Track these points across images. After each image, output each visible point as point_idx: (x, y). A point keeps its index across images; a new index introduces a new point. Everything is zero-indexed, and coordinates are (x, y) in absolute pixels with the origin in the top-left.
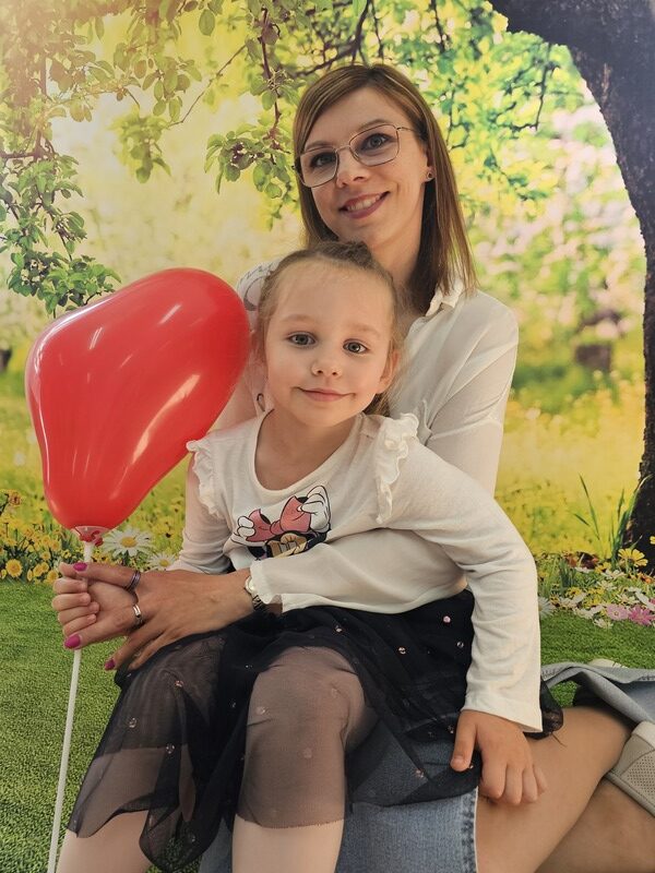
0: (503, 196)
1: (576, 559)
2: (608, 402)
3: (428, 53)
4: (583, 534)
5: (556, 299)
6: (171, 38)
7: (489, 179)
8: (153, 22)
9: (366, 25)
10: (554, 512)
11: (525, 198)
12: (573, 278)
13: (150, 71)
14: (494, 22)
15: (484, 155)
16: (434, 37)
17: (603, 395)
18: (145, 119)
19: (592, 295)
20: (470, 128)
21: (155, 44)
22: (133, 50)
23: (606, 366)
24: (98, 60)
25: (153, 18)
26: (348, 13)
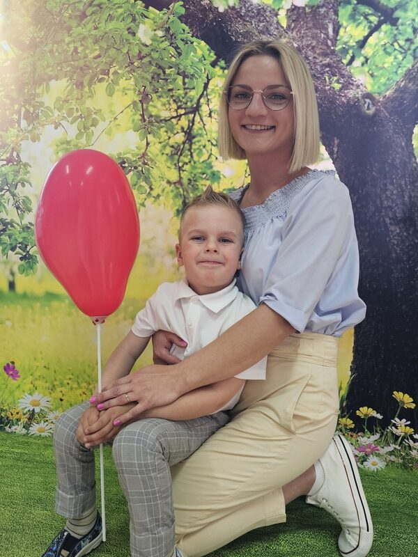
6: (89, 97)
8: (80, 87)
9: (202, 101)
13: (76, 114)
18: (70, 142)
21: (80, 99)
22: (67, 101)
24: (46, 105)
25: (80, 85)
26: (192, 93)
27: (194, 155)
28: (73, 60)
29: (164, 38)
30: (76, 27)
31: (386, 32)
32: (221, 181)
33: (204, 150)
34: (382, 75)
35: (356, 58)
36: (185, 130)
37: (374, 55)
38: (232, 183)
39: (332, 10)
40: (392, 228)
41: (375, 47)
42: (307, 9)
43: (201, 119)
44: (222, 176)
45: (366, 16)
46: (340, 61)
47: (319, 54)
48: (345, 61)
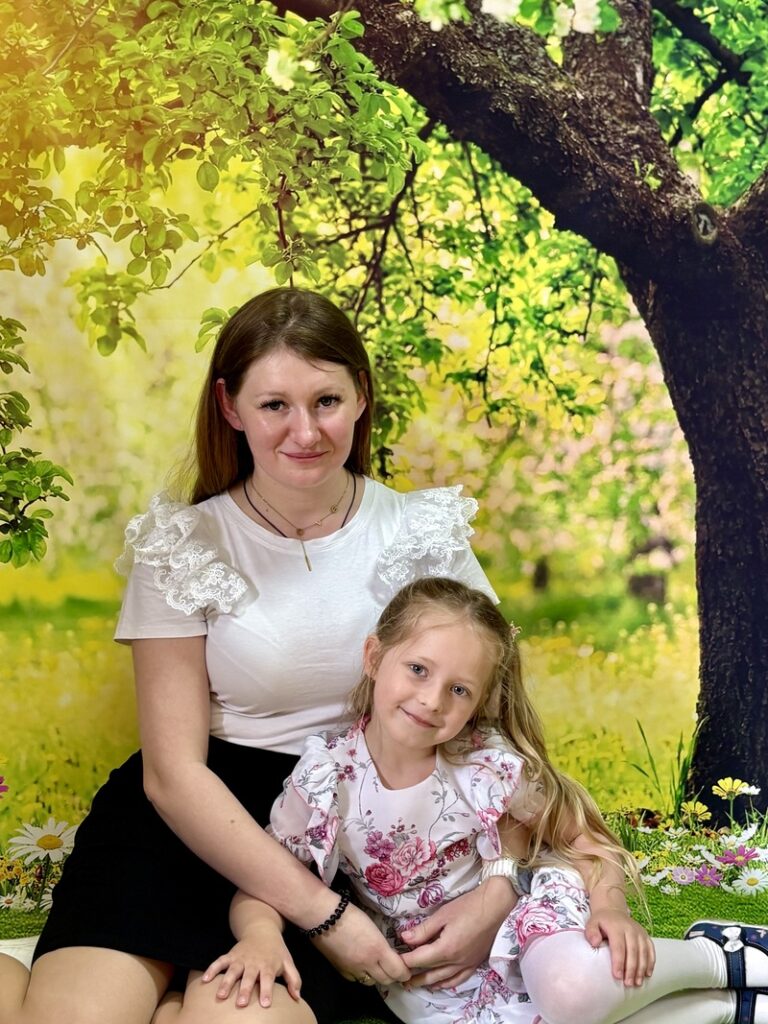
0: (551, 407)
1: (637, 817)
2: (663, 638)
3: (472, 241)
4: (642, 786)
5: (607, 524)
6: (157, 185)
7: (536, 384)
8: (135, 164)
9: (402, 205)
10: (611, 763)
11: (572, 412)
12: (624, 501)
13: (125, 220)
14: (541, 218)
15: (531, 356)
16: (478, 226)
17: (658, 629)
18: (114, 277)
19: (644, 520)
20: (516, 325)
21: (136, 189)
22: (104, 192)
23: (660, 598)
24: (54, 198)
25: (136, 160)
26: (381, 188)
27: (388, 308)
28: (119, 107)
29: (317, 76)
30: (125, 39)
31: (730, 96)
32: (443, 359)
33: (407, 300)
34: (726, 171)
35: (684, 135)
36: (368, 259)
37: (712, 135)
38: (464, 363)
39: (641, 42)
40: (755, 447)
41: (713, 121)
42: (598, 37)
43: (401, 241)
44: (444, 350)
45: (699, 63)
46: (658, 134)
47: (620, 117)
48: (667, 137)
